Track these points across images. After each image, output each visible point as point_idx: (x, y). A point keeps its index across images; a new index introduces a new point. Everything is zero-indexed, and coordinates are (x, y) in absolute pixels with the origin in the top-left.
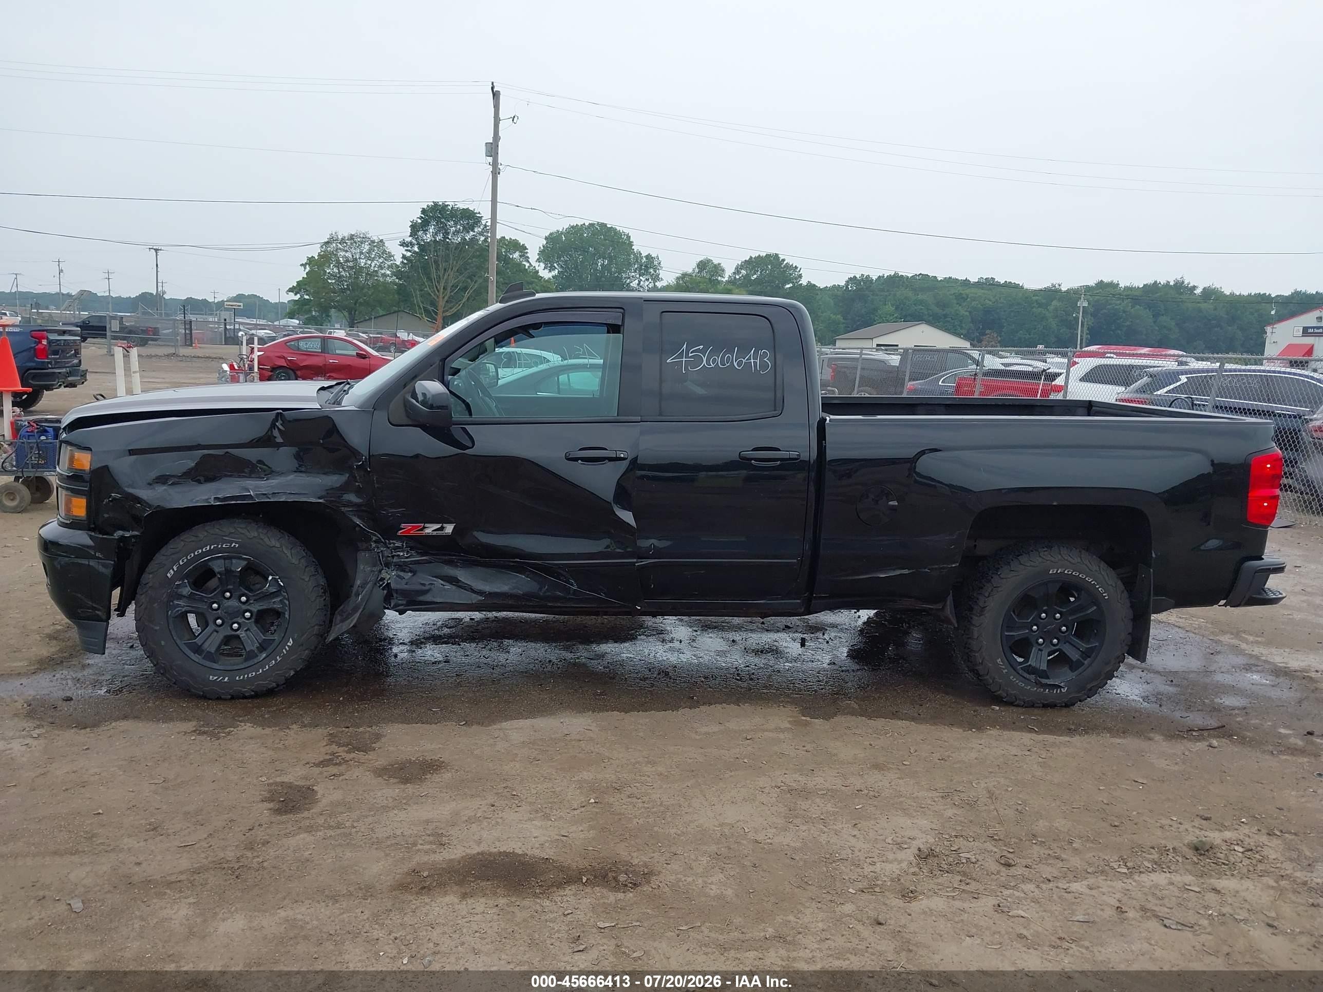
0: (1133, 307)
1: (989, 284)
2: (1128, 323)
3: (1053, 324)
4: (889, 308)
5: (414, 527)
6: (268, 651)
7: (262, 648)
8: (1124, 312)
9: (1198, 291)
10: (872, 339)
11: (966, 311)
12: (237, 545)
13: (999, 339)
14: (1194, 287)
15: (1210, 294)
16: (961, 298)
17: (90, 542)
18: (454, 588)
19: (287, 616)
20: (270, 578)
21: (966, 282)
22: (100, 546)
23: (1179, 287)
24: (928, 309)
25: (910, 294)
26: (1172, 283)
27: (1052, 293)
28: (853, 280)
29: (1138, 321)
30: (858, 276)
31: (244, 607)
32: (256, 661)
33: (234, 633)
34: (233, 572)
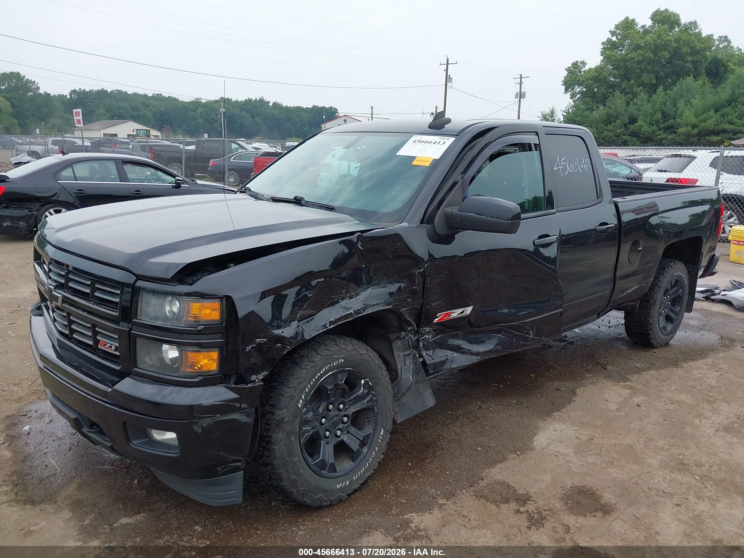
0: (241, 112)
1: (158, 98)
2: (240, 121)
3: (201, 121)
4: (102, 110)
5: (446, 314)
6: (367, 445)
7: (363, 444)
8: (237, 115)
9: (271, 104)
10: (100, 130)
11: (150, 113)
12: (343, 360)
13: (172, 130)
14: (269, 102)
15: (276, 105)
16: (146, 106)
17: (233, 395)
18: (459, 354)
19: (376, 410)
20: (363, 382)
21: (145, 96)
22: (244, 396)
23: (261, 101)
24: (127, 112)
25: (114, 102)
26: (258, 99)
27: (196, 104)
28: (74, 92)
29: (244, 120)
30: (77, 90)
31: (342, 413)
32: (361, 457)
33: (339, 439)
34: (339, 385)
